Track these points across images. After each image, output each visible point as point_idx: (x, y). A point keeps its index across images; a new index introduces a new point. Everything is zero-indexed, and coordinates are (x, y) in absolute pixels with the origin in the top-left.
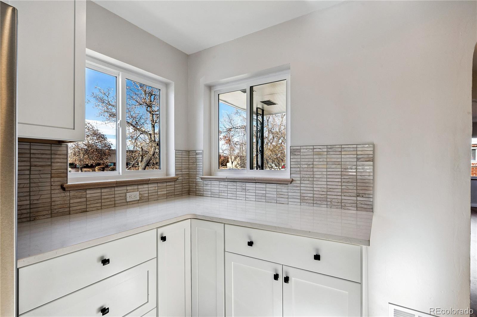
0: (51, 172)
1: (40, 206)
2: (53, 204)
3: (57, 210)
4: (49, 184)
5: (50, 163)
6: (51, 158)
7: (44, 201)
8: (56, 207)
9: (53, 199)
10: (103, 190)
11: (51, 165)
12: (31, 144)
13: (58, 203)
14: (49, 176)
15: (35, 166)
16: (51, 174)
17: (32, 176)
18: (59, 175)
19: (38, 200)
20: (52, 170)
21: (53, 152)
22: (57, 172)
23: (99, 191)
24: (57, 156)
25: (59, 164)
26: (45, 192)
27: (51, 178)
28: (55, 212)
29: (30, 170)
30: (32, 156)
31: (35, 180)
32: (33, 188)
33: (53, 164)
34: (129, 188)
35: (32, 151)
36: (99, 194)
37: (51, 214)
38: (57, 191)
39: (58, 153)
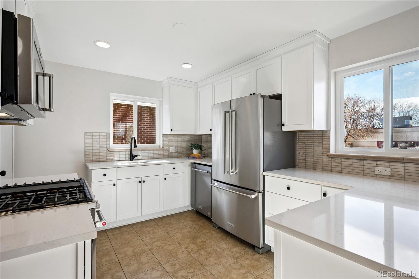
0: (322, 146)
1: (318, 163)
2: (323, 163)
3: (325, 167)
4: (321, 152)
5: (322, 141)
6: (323, 139)
7: (319, 161)
8: (324, 166)
9: (323, 161)
10: (353, 161)
11: (322, 142)
12: (314, 132)
13: (326, 163)
14: (321, 148)
15: (316, 143)
16: (322, 147)
17: (315, 148)
18: (326, 148)
19: (317, 160)
20: (323, 145)
21: (323, 135)
22: (325, 146)
23: (351, 161)
24: (325, 138)
25: (326, 142)
26: (319, 156)
27: (322, 149)
28: (324, 168)
29: (314, 144)
30: (315, 138)
31: (316, 150)
32: (315, 154)
33: (323, 142)
34: (378, 163)
35: (315, 135)
36: (351, 163)
37: (322, 168)
38: (325, 157)
39: (326, 136)
